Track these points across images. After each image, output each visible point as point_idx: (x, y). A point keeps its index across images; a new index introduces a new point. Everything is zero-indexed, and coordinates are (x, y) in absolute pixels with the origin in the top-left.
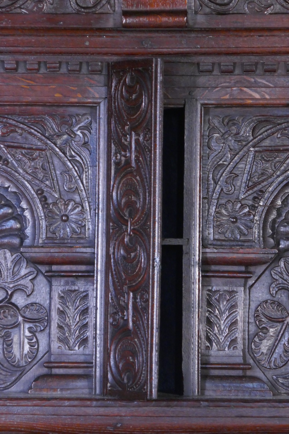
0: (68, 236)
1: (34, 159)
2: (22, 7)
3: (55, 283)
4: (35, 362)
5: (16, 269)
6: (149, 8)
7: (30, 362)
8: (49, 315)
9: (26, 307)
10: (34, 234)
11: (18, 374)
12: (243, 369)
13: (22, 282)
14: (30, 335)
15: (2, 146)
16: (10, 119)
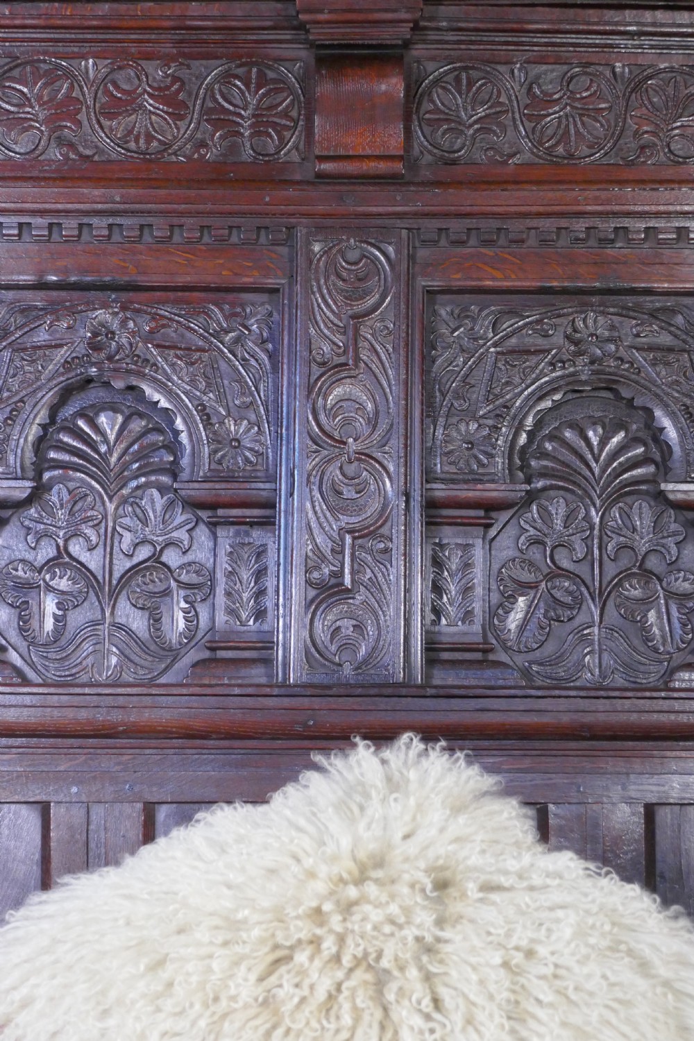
0: (239, 468)
1: (192, 364)
2: (178, 153)
3: (221, 532)
4: (193, 643)
5: (167, 517)
6: (351, 153)
7: (187, 644)
8: (212, 579)
9: (181, 567)
10: (193, 465)
11: (169, 661)
12: (485, 651)
13: (175, 534)
14: (187, 606)
15: (150, 345)
16: (161, 309)
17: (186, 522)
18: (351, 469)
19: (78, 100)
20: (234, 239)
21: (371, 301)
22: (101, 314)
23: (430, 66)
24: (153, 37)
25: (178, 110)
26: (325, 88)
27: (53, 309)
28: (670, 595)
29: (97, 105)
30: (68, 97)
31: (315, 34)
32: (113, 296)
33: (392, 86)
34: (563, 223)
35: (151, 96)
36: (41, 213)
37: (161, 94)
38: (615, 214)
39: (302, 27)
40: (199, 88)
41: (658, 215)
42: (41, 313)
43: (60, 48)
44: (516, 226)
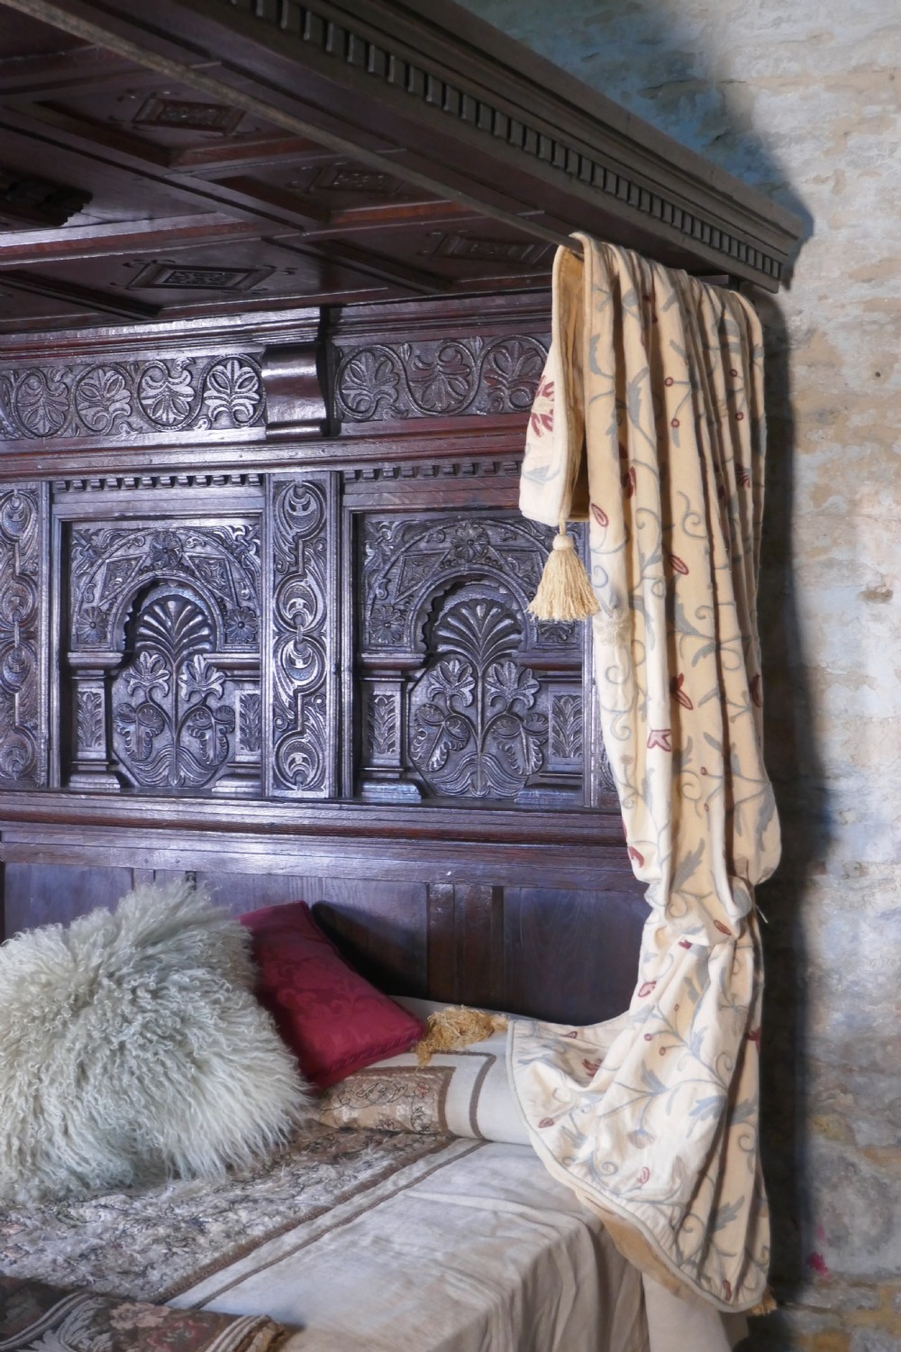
2: (192, 423)
4: (226, 761)
5: (209, 673)
7: (222, 761)
8: (236, 718)
9: (218, 709)
13: (213, 686)
14: (221, 735)
15: (187, 557)
17: (219, 678)
18: (299, 646)
21: (312, 525)
23: (345, 350)
24: (170, 344)
28: (529, 732)
29: (140, 394)
32: (163, 524)
35: (171, 383)
37: (177, 381)
40: (200, 377)
41: (503, 453)
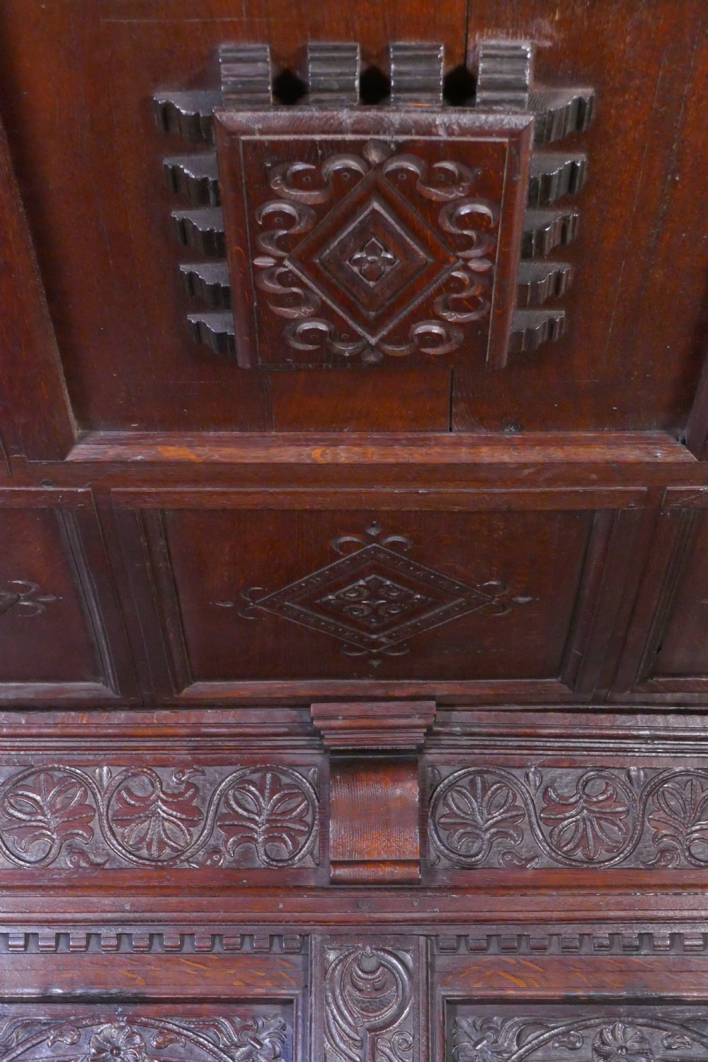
2: (191, 860)
6: (366, 858)
16: (169, 1023)
19: (91, 807)
20: (247, 948)
21: (388, 1013)
22: (107, 1029)
23: (445, 770)
24: (168, 744)
25: (191, 815)
26: (340, 793)
27: (57, 1024)
29: (110, 812)
30: (81, 804)
31: (330, 740)
32: (120, 1010)
33: (407, 790)
34: (586, 929)
35: (164, 802)
36: (49, 923)
37: (174, 800)
38: (639, 920)
39: (316, 733)
40: (213, 794)
41: (683, 920)
42: (44, 1028)
43: (76, 756)
44: (537, 932)
